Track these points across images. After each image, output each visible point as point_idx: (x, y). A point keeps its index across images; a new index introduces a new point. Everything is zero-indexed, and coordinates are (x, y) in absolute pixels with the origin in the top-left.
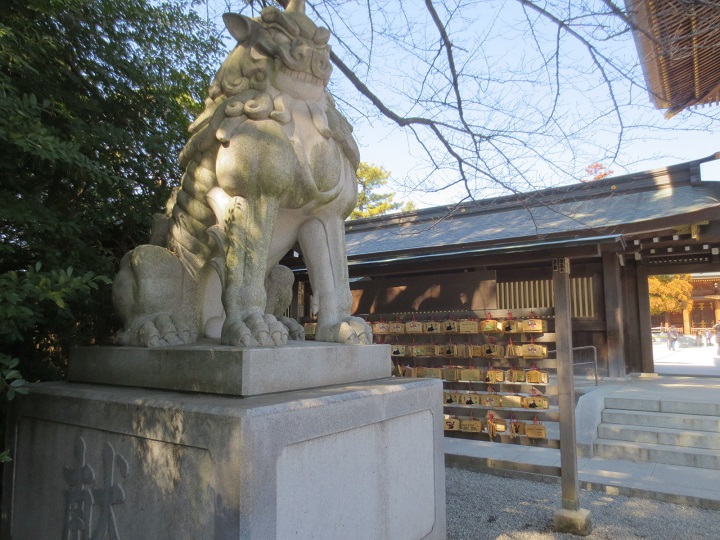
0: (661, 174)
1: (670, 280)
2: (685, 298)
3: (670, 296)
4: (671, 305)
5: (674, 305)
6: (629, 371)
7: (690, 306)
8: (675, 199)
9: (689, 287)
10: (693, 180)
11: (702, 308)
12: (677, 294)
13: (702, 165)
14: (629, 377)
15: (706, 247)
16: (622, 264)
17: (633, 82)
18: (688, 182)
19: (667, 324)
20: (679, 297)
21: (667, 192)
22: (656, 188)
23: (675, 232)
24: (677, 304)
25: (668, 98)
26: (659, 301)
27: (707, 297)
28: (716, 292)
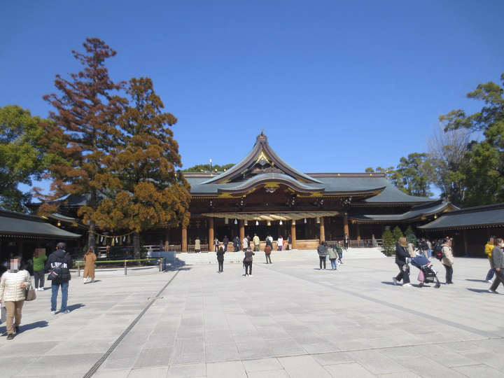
11: (198, 226)
26: (152, 211)
27: (204, 215)
28: (210, 211)
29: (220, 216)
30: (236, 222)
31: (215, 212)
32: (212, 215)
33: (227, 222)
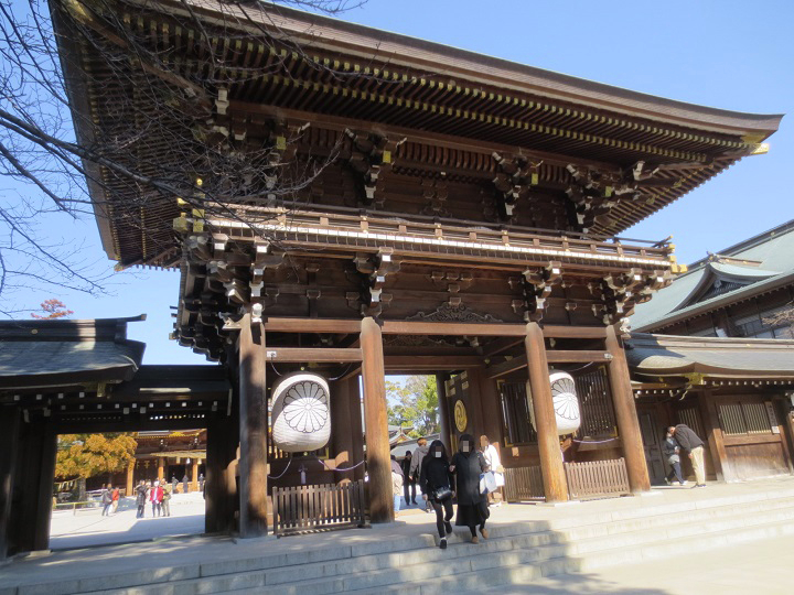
0: (87, 325)
1: (116, 437)
2: (128, 456)
3: (112, 454)
4: (113, 464)
5: (116, 464)
6: (11, 553)
7: (132, 465)
8: (96, 354)
9: (133, 444)
10: (117, 337)
11: (147, 466)
12: (121, 452)
13: (129, 324)
14: (10, 560)
15: (117, 406)
16: (27, 419)
17: (14, 228)
18: (111, 339)
19: (110, 486)
20: (123, 455)
21: (89, 345)
22: (79, 339)
23: (81, 389)
24: (120, 463)
25: (118, 252)
26: (101, 459)
27: (153, 454)
28: (161, 449)
29: (170, 455)
30: (188, 462)
31: (167, 451)
32: (162, 455)
33: (178, 461)
